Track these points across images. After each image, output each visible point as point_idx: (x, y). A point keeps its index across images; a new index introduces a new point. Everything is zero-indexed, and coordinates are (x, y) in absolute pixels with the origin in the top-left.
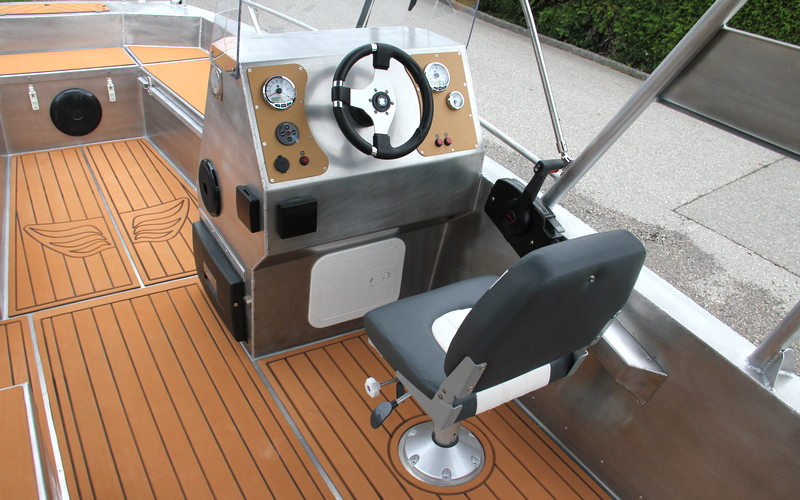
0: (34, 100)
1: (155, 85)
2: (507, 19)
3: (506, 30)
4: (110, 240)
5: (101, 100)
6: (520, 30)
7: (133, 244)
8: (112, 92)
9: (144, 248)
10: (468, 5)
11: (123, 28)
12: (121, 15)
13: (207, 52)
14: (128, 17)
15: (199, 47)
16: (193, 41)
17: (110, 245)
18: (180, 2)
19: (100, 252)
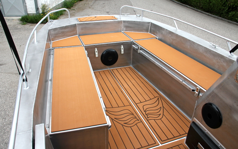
0: (97, 53)
1: (141, 49)
2: (216, 15)
3: (216, 19)
4: (138, 118)
5: (118, 52)
6: (221, 19)
7: (148, 120)
8: (122, 50)
9: (152, 122)
10: (201, 10)
11: (122, 25)
12: (122, 21)
13: (153, 35)
14: (124, 22)
15: (149, 33)
16: (147, 31)
17: (139, 120)
18: (140, 16)
19: (136, 124)
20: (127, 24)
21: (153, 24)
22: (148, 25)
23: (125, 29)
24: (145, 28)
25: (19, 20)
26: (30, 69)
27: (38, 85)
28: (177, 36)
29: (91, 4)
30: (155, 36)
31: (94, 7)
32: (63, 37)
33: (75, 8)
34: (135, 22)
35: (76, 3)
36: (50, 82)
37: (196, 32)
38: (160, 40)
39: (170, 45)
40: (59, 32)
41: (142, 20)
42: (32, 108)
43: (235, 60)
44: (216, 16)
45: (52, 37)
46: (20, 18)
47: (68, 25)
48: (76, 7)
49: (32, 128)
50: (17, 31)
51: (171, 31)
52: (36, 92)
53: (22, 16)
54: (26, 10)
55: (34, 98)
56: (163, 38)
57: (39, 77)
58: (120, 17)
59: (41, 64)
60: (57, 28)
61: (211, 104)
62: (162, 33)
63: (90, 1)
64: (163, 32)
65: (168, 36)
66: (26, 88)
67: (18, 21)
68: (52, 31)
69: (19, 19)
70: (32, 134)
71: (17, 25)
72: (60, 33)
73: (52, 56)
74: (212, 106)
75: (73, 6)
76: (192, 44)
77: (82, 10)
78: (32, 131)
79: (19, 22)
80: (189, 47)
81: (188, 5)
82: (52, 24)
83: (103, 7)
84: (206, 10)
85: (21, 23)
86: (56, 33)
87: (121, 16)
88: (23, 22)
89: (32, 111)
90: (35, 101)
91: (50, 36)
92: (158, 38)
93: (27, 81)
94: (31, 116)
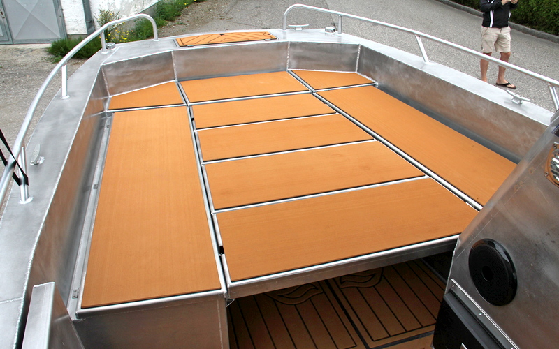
7: (340, 288)
11: (289, 54)
12: (287, 43)
13: (365, 77)
14: (293, 45)
15: (356, 72)
16: (351, 66)
17: (317, 289)
18: (334, 30)
19: (310, 298)
20: (299, 51)
21: (367, 49)
22: (355, 52)
23: (294, 63)
24: (345, 59)
25: (46, 51)
26: (42, 158)
27: (54, 193)
28: (425, 77)
29: (227, 10)
30: (371, 79)
31: (232, 16)
32: (138, 85)
33: (186, 19)
34: (321, 45)
35: (187, 6)
36: (93, 192)
37: (492, 73)
38: (383, 89)
39: (407, 100)
40: (127, 72)
41: (340, 40)
42: (32, 246)
43: (547, 123)
44: (544, 33)
45: (111, 86)
46: (49, 45)
47: (150, 55)
48: (188, 16)
49: (24, 292)
50: (40, 77)
51: (409, 66)
52: (47, 210)
53: (53, 41)
54: (63, 27)
55: (40, 224)
56: (390, 85)
57: (60, 175)
58: (285, 33)
59: (69, 146)
60: (122, 62)
61: (491, 243)
62: (387, 72)
63: (223, 1)
64: (392, 69)
65: (403, 79)
66: (26, 200)
67: (44, 53)
68: (109, 69)
69: (47, 48)
70: (22, 305)
71: (41, 64)
72: (131, 75)
73: (106, 129)
74: (494, 247)
75: (179, 15)
76: (462, 95)
77: (203, 23)
78: (22, 298)
79: (45, 55)
80: (453, 104)
81: (472, 7)
82: (111, 53)
83: (256, 16)
84: (519, 18)
85: (50, 59)
86: (120, 75)
87: (286, 31)
88: (57, 56)
89: (30, 253)
90: (42, 230)
91: (106, 83)
92: (377, 83)
93: (26, 182)
94: (27, 265)
